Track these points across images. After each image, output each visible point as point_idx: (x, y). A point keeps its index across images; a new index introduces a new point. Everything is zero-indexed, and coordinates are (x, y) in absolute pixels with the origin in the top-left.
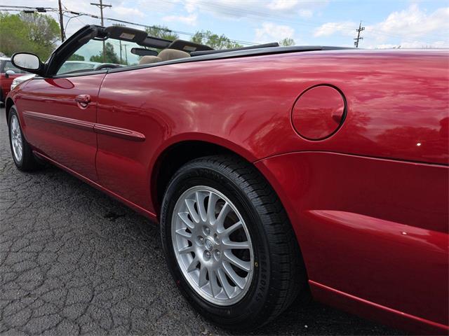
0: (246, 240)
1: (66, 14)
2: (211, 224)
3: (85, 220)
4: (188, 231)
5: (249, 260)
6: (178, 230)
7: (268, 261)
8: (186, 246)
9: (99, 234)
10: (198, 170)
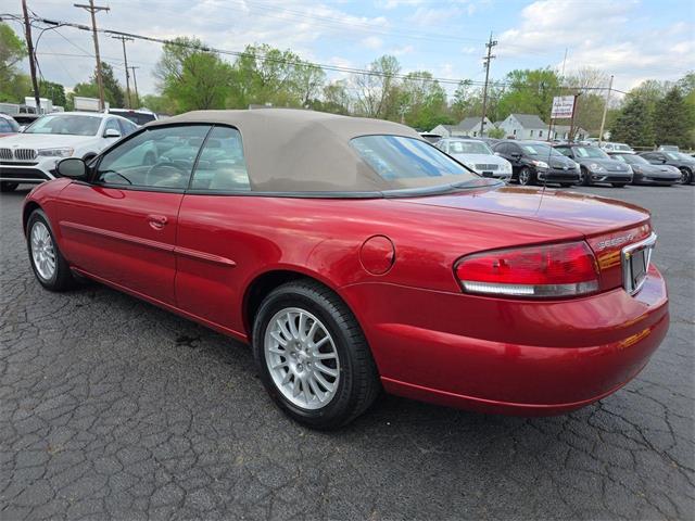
0: (333, 351)
1: (35, 23)
2: (303, 340)
3: (156, 347)
4: (281, 348)
5: (335, 368)
6: (271, 348)
7: (350, 365)
8: (279, 362)
9: (177, 359)
10: (289, 294)
